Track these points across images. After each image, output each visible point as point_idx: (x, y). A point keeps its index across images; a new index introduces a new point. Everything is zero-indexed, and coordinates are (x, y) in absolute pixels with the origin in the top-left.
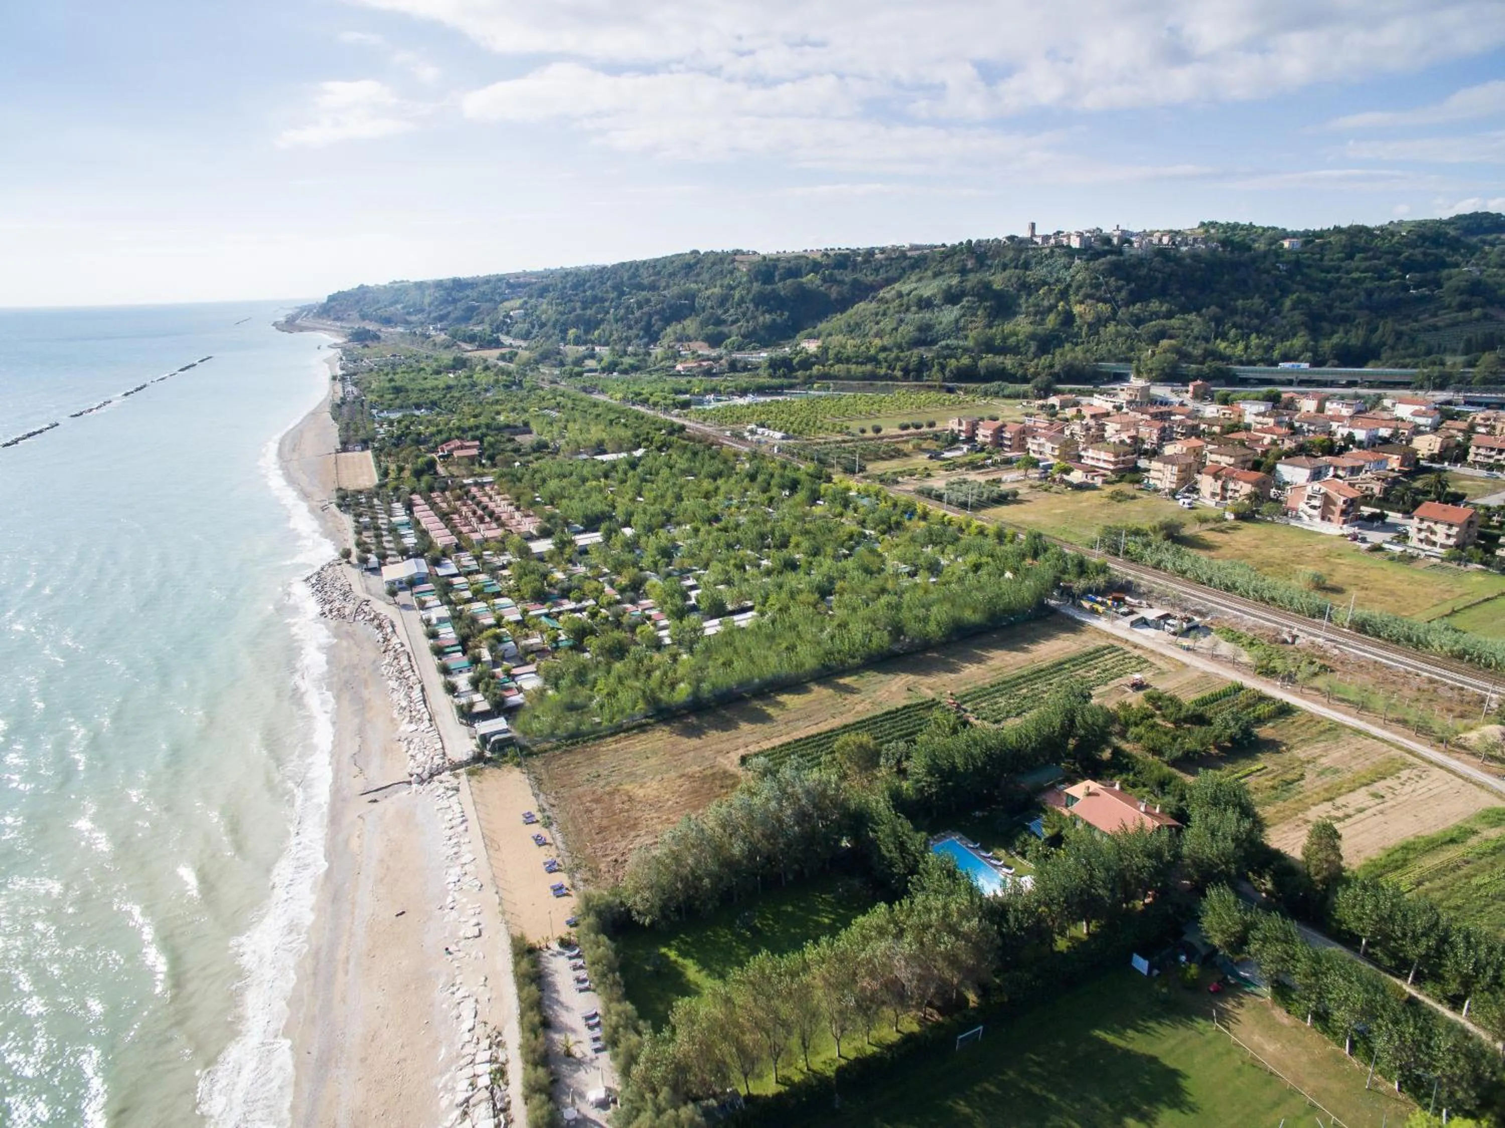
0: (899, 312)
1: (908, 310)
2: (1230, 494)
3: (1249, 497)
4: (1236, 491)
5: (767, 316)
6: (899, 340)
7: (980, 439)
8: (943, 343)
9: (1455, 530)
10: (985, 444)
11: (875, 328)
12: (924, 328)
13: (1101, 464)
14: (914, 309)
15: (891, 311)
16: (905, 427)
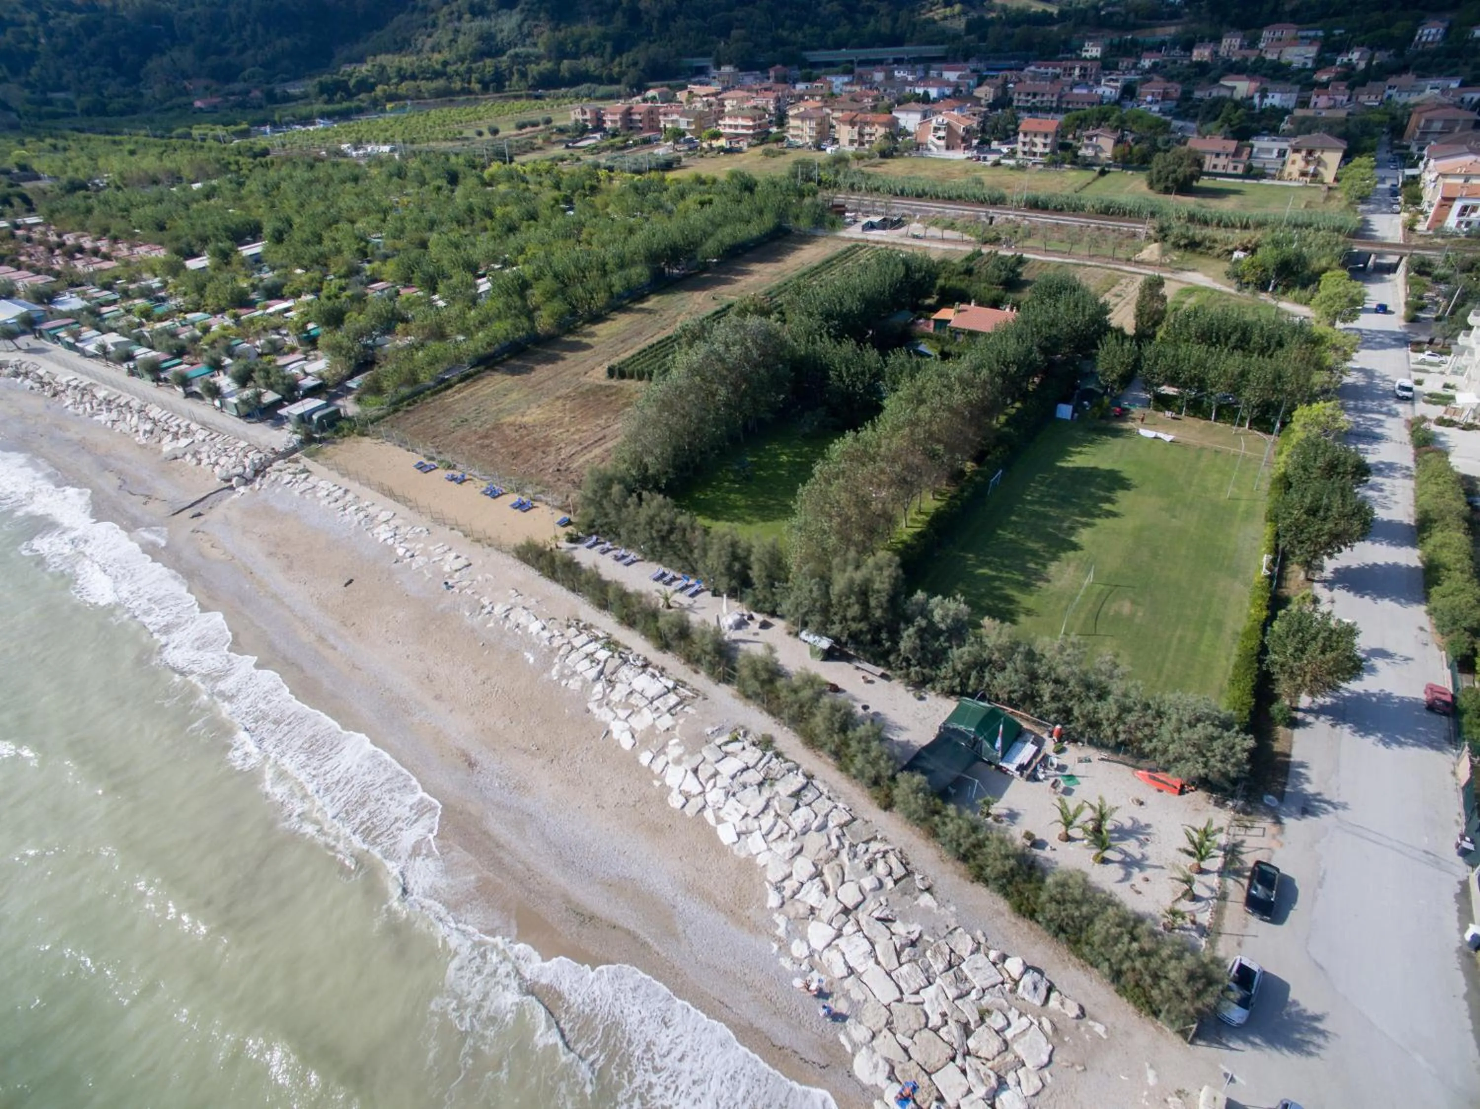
0: (451, 21)
1: (460, 18)
2: (867, 138)
3: (886, 137)
4: (871, 135)
5: (286, 40)
6: (462, 53)
7: (608, 125)
8: (512, 52)
9: (1049, 141)
10: (617, 130)
11: (430, 42)
12: (487, 38)
13: (740, 131)
14: (467, 16)
15: (441, 21)
16: (521, 126)
